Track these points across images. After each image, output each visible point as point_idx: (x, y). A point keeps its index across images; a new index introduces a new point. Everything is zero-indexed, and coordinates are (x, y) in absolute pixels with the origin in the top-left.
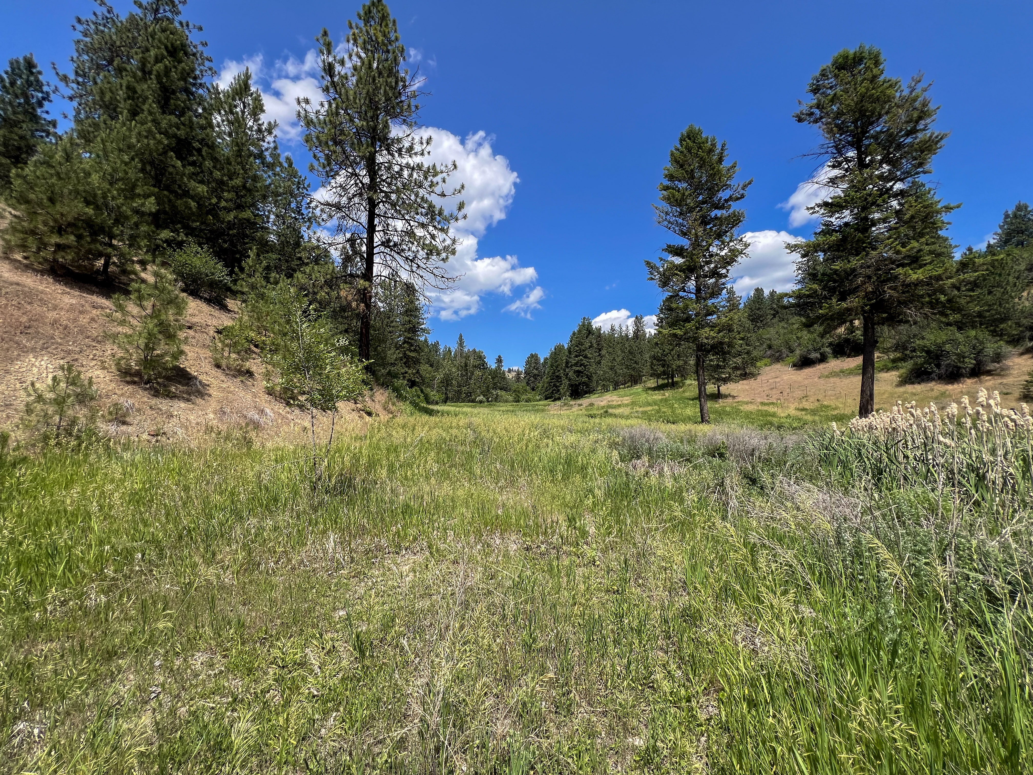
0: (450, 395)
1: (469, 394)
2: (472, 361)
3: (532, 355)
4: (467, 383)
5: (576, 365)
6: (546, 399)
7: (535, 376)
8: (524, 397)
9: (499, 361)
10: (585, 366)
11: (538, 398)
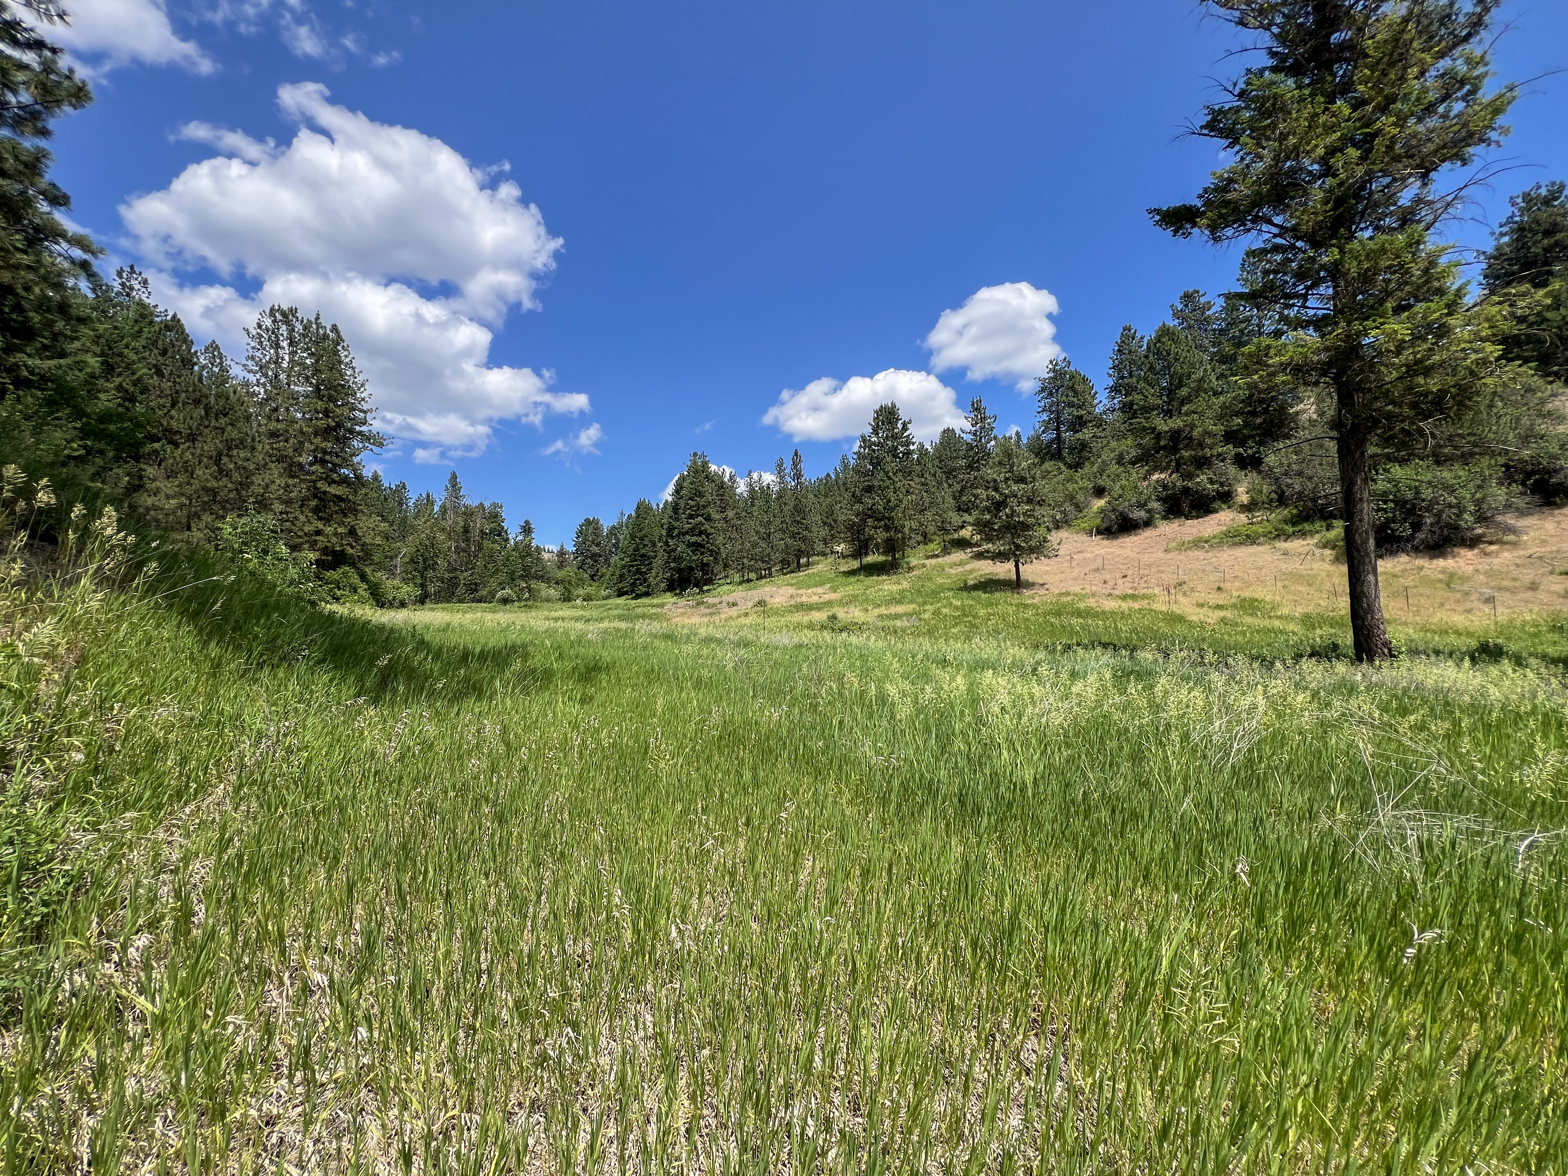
0: (431, 589)
1: (473, 588)
2: (478, 523)
3: (588, 521)
4: (469, 565)
5: (692, 531)
6: (620, 594)
7: (595, 557)
8: (580, 591)
9: (527, 529)
10: (708, 536)
11: (604, 593)
